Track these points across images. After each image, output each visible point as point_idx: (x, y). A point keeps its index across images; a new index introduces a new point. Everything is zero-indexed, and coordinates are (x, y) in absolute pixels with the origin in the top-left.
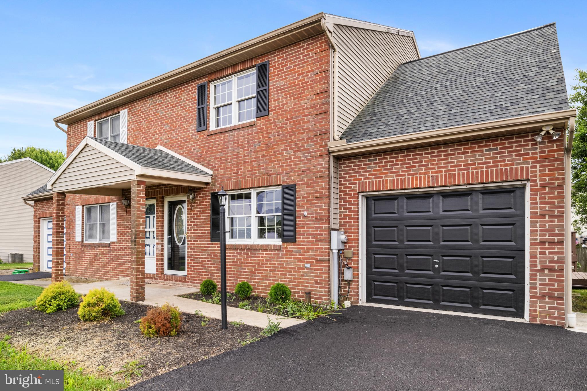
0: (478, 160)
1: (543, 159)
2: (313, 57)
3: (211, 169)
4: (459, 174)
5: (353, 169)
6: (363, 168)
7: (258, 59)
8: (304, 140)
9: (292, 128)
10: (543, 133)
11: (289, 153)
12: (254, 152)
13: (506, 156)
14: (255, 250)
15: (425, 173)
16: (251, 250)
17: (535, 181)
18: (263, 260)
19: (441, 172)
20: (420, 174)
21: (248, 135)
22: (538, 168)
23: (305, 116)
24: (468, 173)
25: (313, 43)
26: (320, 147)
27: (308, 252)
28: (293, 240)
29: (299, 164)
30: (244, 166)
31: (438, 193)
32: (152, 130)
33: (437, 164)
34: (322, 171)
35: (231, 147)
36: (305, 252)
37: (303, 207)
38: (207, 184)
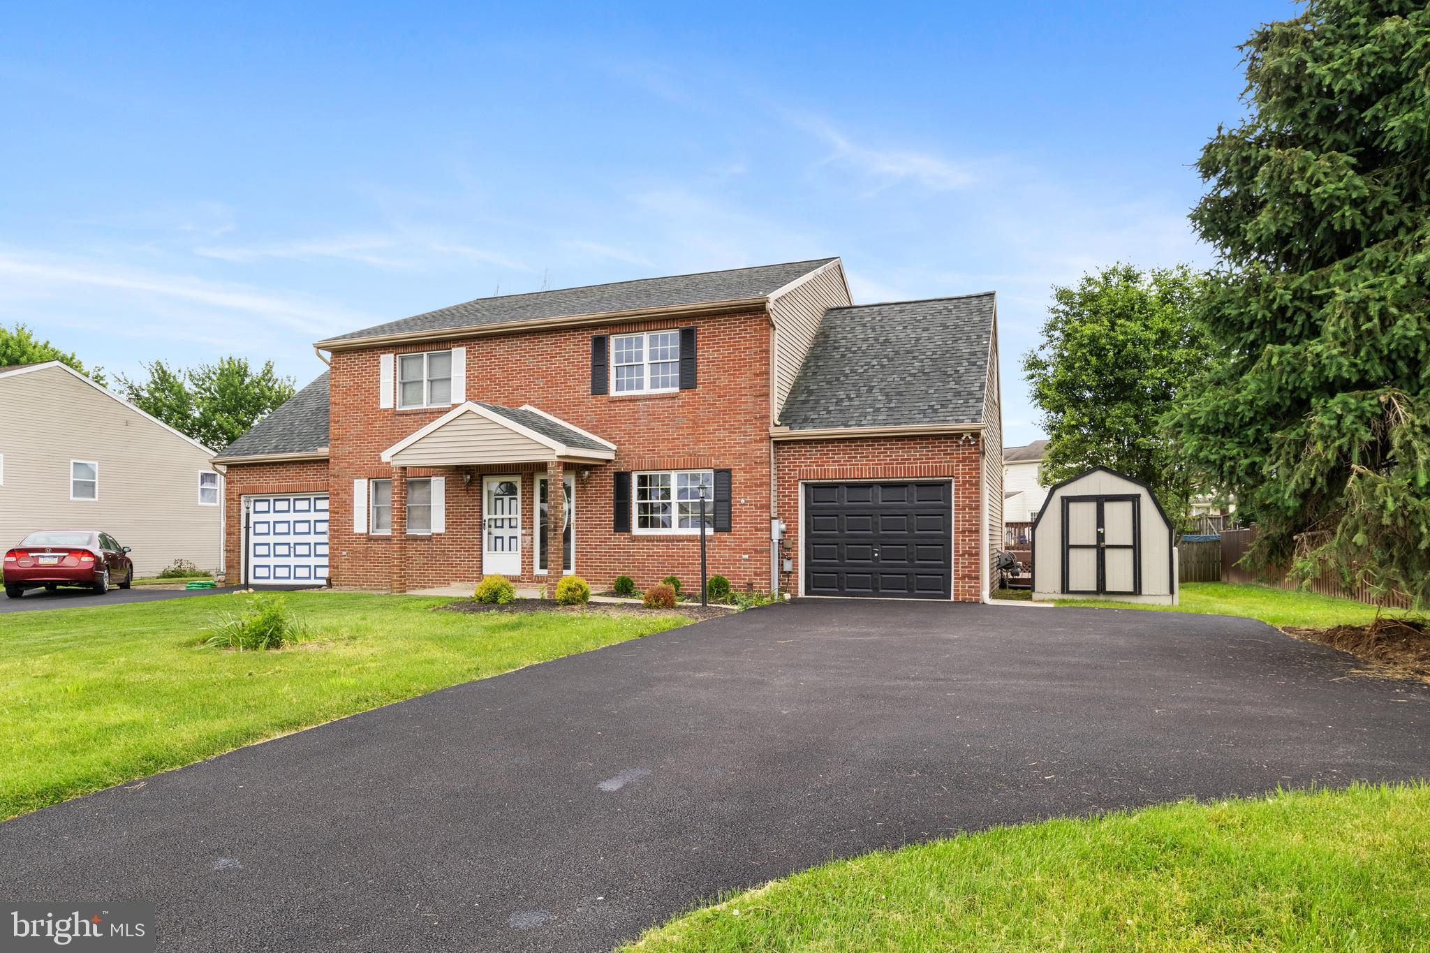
0: (913, 455)
1: (964, 459)
2: (751, 333)
3: (614, 443)
4: (897, 467)
5: (793, 455)
6: (803, 455)
7: (681, 321)
8: (740, 421)
9: (727, 407)
10: (963, 438)
11: (722, 434)
12: (677, 428)
13: (936, 454)
14: (678, 541)
15: (866, 464)
16: (673, 541)
17: (958, 478)
18: (689, 553)
19: (881, 464)
20: (861, 465)
21: (668, 407)
22: (961, 467)
23: (742, 395)
24: (904, 467)
25: (751, 318)
26: (760, 431)
27: (746, 542)
28: (728, 529)
29: (735, 447)
30: (663, 443)
31: (878, 483)
32: (515, 383)
33: (877, 456)
34: (762, 457)
35: (644, 419)
36: (742, 542)
37: (740, 494)
38: (608, 461)
